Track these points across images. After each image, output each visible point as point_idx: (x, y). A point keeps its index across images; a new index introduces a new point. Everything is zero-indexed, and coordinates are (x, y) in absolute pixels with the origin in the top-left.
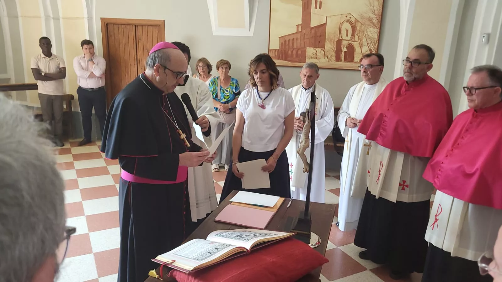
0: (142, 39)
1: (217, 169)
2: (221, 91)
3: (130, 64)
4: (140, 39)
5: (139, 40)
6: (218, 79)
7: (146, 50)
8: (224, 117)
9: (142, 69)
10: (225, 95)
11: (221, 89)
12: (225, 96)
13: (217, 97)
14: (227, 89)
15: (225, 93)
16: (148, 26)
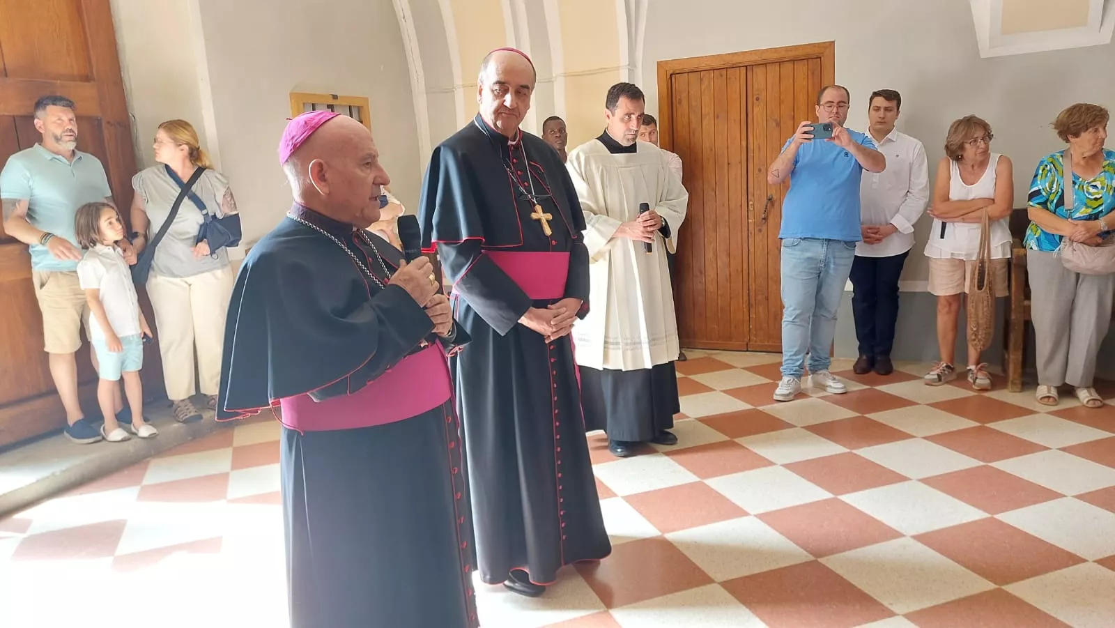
0: (762, 97)
1: (1051, 399)
2: (1077, 187)
3: (728, 164)
4: (758, 99)
5: (755, 101)
6: (1062, 156)
7: (774, 124)
8: (1087, 257)
9: (760, 170)
10: (1090, 196)
11: (1074, 183)
12: (1091, 199)
13: (1063, 204)
14: (1094, 181)
15: (1090, 194)
16: (780, 62)
